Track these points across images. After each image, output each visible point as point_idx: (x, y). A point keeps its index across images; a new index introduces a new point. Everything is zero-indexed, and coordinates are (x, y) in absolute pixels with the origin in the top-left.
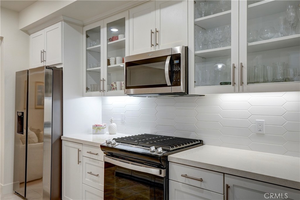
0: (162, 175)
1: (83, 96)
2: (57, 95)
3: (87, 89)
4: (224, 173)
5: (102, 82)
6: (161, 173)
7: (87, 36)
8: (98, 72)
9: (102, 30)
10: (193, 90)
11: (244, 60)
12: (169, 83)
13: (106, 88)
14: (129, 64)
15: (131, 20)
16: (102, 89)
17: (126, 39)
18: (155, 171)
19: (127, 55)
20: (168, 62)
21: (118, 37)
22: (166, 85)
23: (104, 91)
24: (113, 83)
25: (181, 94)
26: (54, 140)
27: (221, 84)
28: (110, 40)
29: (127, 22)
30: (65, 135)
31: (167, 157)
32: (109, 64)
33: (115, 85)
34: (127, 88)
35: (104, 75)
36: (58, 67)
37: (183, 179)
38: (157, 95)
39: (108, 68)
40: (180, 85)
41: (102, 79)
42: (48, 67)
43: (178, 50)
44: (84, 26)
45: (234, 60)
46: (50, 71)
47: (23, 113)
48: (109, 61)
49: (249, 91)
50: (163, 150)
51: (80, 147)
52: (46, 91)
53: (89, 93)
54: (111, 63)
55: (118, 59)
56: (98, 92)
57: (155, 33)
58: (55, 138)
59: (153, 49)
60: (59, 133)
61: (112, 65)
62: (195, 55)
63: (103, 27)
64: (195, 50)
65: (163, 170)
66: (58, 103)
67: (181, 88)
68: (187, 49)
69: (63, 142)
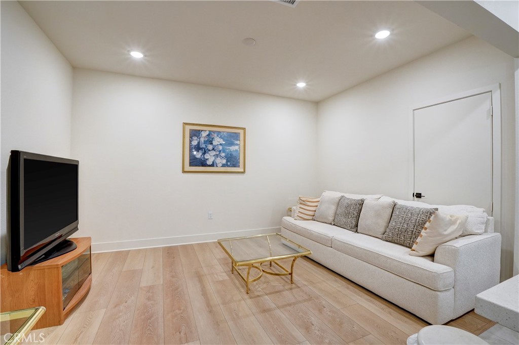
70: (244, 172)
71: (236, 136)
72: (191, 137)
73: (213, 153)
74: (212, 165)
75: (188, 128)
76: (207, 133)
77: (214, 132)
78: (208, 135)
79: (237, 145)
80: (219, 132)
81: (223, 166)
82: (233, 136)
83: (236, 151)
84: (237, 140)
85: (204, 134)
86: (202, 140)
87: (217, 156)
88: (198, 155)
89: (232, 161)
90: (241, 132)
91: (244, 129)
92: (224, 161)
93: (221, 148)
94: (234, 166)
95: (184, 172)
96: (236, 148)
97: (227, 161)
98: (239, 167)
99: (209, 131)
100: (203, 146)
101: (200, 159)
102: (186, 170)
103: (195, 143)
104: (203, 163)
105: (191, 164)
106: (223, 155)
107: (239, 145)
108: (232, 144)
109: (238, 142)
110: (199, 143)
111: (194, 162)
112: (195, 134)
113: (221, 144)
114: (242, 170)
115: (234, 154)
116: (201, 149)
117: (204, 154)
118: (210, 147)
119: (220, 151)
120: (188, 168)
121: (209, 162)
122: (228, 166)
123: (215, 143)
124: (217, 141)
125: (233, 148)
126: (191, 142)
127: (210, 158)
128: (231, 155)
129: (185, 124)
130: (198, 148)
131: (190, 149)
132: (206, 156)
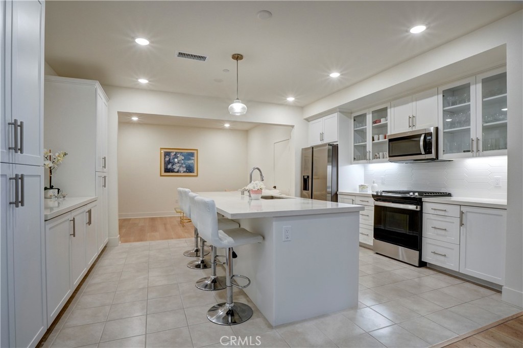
0: (418, 209)
1: (351, 164)
2: (335, 164)
3: (354, 159)
4: (460, 205)
5: (368, 154)
6: (417, 208)
7: (354, 120)
8: (365, 146)
9: (368, 116)
10: (442, 156)
11: (480, 136)
12: (423, 152)
13: (371, 158)
14: (390, 140)
15: (392, 109)
16: (368, 158)
17: (388, 122)
18: (412, 207)
19: (389, 133)
20: (422, 138)
21: (380, 120)
22: (421, 154)
23: (370, 159)
24: (377, 154)
25: (432, 160)
26: (333, 194)
27: (464, 152)
28: (374, 122)
29: (389, 110)
30: (340, 190)
31: (421, 199)
32: (373, 140)
33: (378, 155)
34: (389, 157)
35: (369, 148)
36: (335, 144)
37: (433, 212)
38: (412, 161)
39: (373, 143)
40: (431, 153)
41: (368, 151)
42: (329, 145)
43: (432, 130)
44: (351, 113)
45: (473, 136)
46: (331, 147)
47: (308, 177)
48: (373, 138)
49: (484, 156)
50: (419, 195)
51: (353, 198)
52: (328, 162)
53: (356, 162)
54: (375, 139)
55: (381, 136)
56: (365, 161)
57: (412, 119)
58: (334, 193)
59: (410, 130)
60: (335, 190)
61: (376, 141)
62: (444, 132)
63: (369, 114)
64: (444, 129)
65: (418, 206)
66: (335, 169)
67: (433, 156)
68: (437, 129)
69: (339, 196)
70: (197, 176)
71: (192, 155)
72: (165, 156)
73: (179, 165)
74: (178, 172)
75: (163, 151)
76: (175, 153)
77: (179, 153)
78: (175, 155)
79: (193, 159)
80: (182, 153)
81: (184, 172)
82: (190, 155)
83: (192, 163)
85: (173, 154)
86: (171, 157)
87: (180, 166)
88: (169, 166)
89: (190, 170)
90: (195, 152)
91: (197, 150)
92: (185, 170)
93: (183, 162)
94: (191, 172)
95: (161, 176)
96: (192, 161)
97: (187, 169)
98: (194, 172)
99: (176, 152)
100: (172, 161)
101: (170, 168)
102: (162, 174)
103: (167, 159)
104: (172, 171)
105: (165, 172)
106: (184, 166)
108: (189, 159)
109: (193, 158)
110: (169, 159)
111: (167, 170)
112: (167, 154)
113: (183, 160)
115: (191, 165)
116: (171, 162)
117: (173, 165)
118: (176, 161)
119: (182, 164)
120: (163, 173)
121: (176, 170)
122: (188, 172)
123: (179, 159)
124: (181, 158)
125: (190, 162)
126: (165, 158)
127: (176, 168)
128: (189, 166)
129: (161, 149)
130: (169, 162)
131: (165, 163)
132: (174, 167)
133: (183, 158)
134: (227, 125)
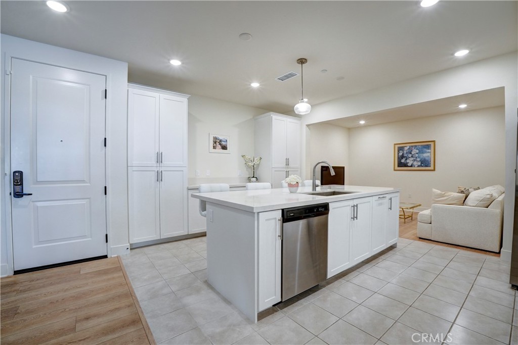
70: (434, 170)
71: (428, 147)
72: (398, 151)
73: (413, 159)
74: (411, 166)
75: (397, 146)
76: (408, 147)
77: (412, 146)
78: (409, 148)
79: (429, 152)
80: (416, 146)
81: (418, 166)
83: (428, 156)
84: (429, 149)
85: (406, 148)
86: (405, 152)
88: (403, 161)
89: (425, 163)
90: (432, 144)
91: (434, 142)
92: (419, 164)
93: (417, 155)
94: (426, 166)
95: (395, 170)
96: (428, 154)
97: (422, 163)
98: (430, 166)
100: (406, 155)
101: (404, 163)
103: (401, 154)
104: (405, 165)
105: (398, 166)
106: (418, 159)
107: (431, 152)
108: (423, 153)
109: (429, 151)
110: (403, 154)
111: (401, 165)
112: (401, 149)
113: (417, 153)
114: (433, 169)
115: (427, 158)
116: (405, 157)
117: (406, 160)
118: (410, 156)
119: (417, 157)
120: (397, 168)
121: (409, 165)
122: (422, 166)
123: (413, 153)
124: (415, 151)
125: (425, 155)
126: (398, 153)
127: (410, 162)
128: (425, 159)
129: (395, 144)
130: (403, 157)
131: (398, 158)
132: (408, 161)
133: (417, 151)
134: (463, 106)
